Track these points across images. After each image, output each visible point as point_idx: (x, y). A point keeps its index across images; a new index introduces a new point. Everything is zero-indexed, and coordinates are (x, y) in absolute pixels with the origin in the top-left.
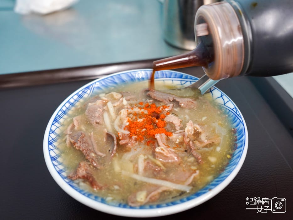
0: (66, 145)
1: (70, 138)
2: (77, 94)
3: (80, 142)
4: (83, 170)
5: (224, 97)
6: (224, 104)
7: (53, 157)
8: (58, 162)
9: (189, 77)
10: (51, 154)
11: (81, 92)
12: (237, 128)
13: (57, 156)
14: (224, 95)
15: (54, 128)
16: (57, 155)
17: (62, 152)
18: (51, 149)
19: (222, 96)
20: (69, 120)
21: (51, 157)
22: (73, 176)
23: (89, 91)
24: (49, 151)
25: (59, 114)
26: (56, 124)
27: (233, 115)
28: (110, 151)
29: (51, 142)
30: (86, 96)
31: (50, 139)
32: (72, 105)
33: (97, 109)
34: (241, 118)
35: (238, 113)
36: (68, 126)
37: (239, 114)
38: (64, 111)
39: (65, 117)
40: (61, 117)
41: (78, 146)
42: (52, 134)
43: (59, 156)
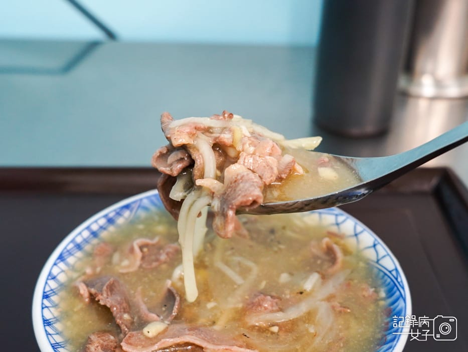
2: (105, 216)
5: (379, 247)
6: (376, 260)
7: (48, 320)
8: (56, 329)
10: (44, 315)
11: (114, 213)
12: (392, 307)
13: (55, 319)
14: (379, 243)
15: (55, 271)
16: (55, 318)
18: (46, 307)
19: (374, 246)
21: (43, 319)
23: (127, 213)
24: (43, 308)
25: (69, 248)
26: (62, 265)
27: (389, 283)
29: (48, 293)
30: (120, 221)
31: (47, 289)
32: (94, 236)
34: (403, 288)
35: (399, 280)
37: (402, 281)
38: (79, 244)
39: (79, 254)
40: (72, 253)
42: (52, 280)
43: (57, 320)
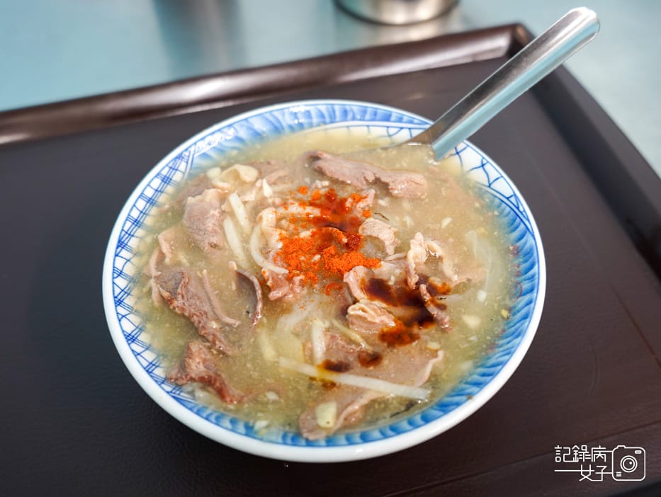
0: (153, 302)
1: (159, 286)
2: (158, 175)
3: (183, 296)
4: (199, 363)
5: (488, 167)
6: (488, 184)
7: (129, 335)
8: (142, 344)
9: (405, 119)
10: (124, 329)
11: (167, 169)
12: (519, 244)
13: (137, 330)
14: (488, 162)
15: (119, 263)
16: (137, 327)
17: (147, 319)
18: (123, 316)
19: (483, 165)
20: (149, 240)
21: (125, 335)
22: (179, 375)
24: (120, 320)
25: (126, 229)
26: (124, 253)
27: (509, 213)
28: (248, 312)
29: (119, 297)
30: (177, 177)
31: (117, 291)
32: (151, 204)
33: (207, 212)
34: (528, 220)
35: (521, 209)
36: (150, 256)
37: (525, 211)
38: (136, 220)
39: (140, 232)
40: (132, 234)
41: (179, 305)
42: (119, 277)
43: (141, 329)
